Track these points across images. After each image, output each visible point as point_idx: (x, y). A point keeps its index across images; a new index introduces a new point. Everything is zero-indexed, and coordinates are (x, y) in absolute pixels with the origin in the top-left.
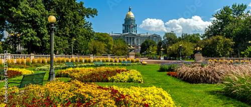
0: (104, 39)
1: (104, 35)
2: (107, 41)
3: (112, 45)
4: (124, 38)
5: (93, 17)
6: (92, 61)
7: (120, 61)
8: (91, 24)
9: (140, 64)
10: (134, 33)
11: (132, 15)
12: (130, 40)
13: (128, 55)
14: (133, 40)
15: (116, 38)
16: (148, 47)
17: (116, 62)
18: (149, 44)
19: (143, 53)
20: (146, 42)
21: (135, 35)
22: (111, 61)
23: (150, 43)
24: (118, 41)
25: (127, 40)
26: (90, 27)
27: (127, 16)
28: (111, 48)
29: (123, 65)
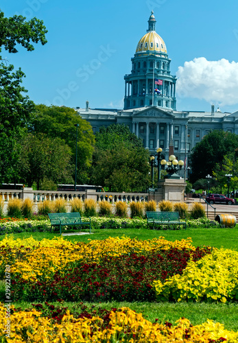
0: (62, 128)
1: (62, 115)
2: (71, 136)
3: (91, 149)
4: (131, 125)
5: (30, 49)
6: (35, 209)
7: (135, 212)
8: (20, 74)
9: (213, 225)
10: (164, 108)
11: (157, 42)
12: (153, 131)
13: (161, 190)
14: (163, 133)
15: (103, 125)
16: (220, 158)
17: (120, 213)
18: (222, 148)
19: (201, 181)
20: (212, 140)
21: (168, 115)
22: (104, 212)
23: (227, 145)
24: (112, 135)
25: (143, 132)
26: (16, 83)
27: (140, 46)
28: (88, 163)
29: (151, 227)
